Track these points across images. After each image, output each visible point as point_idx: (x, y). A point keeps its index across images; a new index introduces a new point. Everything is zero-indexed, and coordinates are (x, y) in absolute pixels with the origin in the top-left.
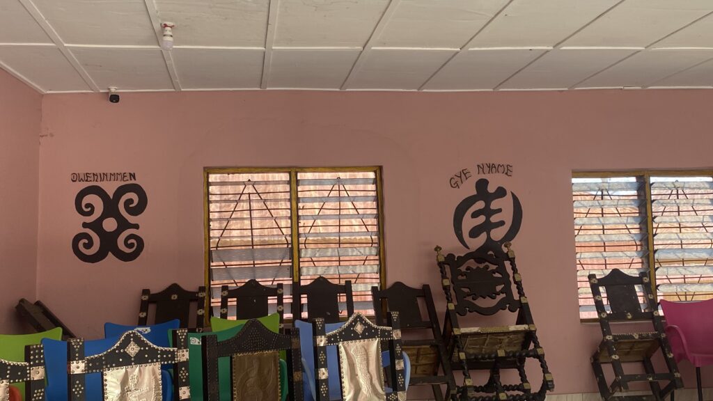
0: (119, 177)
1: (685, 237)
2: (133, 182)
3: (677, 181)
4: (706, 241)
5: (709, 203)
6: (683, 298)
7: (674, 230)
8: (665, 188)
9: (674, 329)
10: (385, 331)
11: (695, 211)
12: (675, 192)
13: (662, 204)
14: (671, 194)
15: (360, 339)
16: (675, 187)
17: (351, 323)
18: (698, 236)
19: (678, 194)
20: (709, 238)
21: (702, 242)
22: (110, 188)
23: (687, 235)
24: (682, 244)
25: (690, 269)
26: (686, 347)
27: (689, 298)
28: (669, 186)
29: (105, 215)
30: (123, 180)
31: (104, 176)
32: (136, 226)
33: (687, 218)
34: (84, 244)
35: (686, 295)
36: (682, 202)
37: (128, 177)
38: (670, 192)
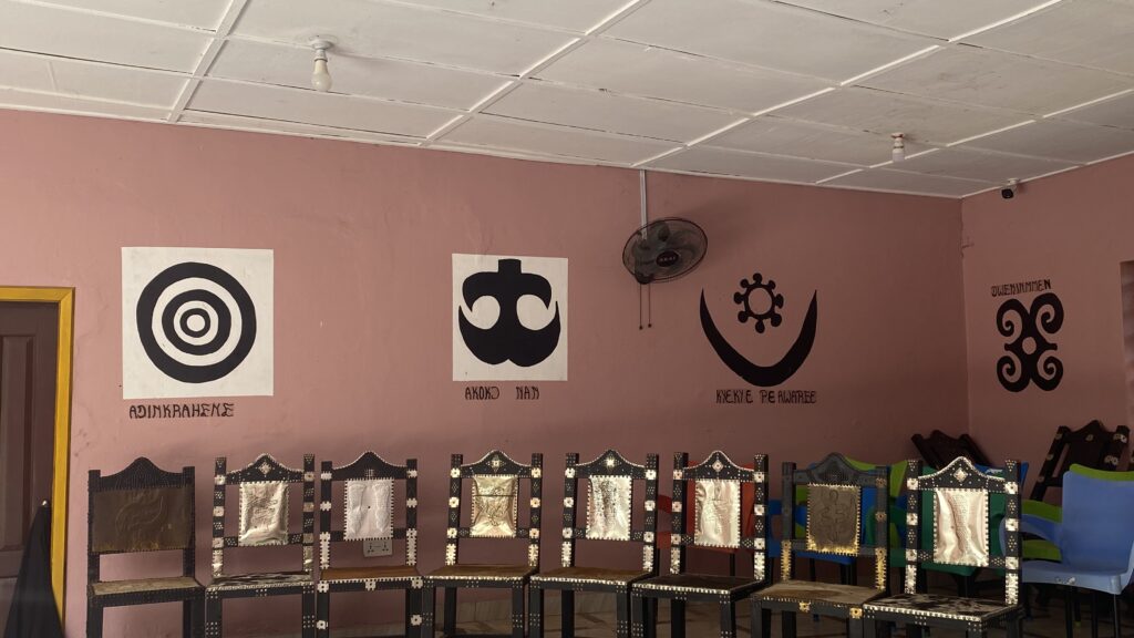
0: (1035, 286)
2: (1048, 291)
10: (997, 482)
15: (960, 487)
17: (951, 468)
22: (1027, 300)
29: (1023, 336)
30: (1038, 289)
31: (1020, 287)
32: (1054, 347)
34: (1008, 369)
37: (1043, 287)
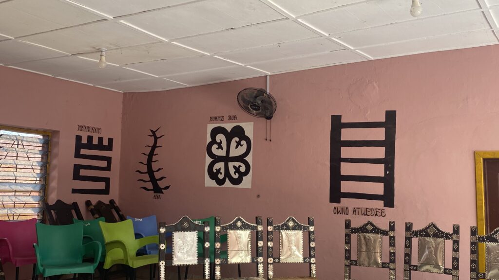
1: (18, 175)
3: (19, 135)
4: (33, 179)
5: (38, 153)
6: (11, 218)
7: (12, 170)
8: (9, 139)
9: (5, 240)
11: (28, 157)
12: (16, 143)
13: (6, 150)
14: (13, 144)
16: (17, 139)
18: (27, 175)
19: (18, 145)
20: (34, 177)
21: (30, 179)
23: (20, 174)
24: (16, 180)
25: (20, 198)
26: (11, 254)
27: (15, 218)
28: (12, 138)
33: (22, 162)
35: (14, 216)
36: (20, 150)
38: (13, 142)
